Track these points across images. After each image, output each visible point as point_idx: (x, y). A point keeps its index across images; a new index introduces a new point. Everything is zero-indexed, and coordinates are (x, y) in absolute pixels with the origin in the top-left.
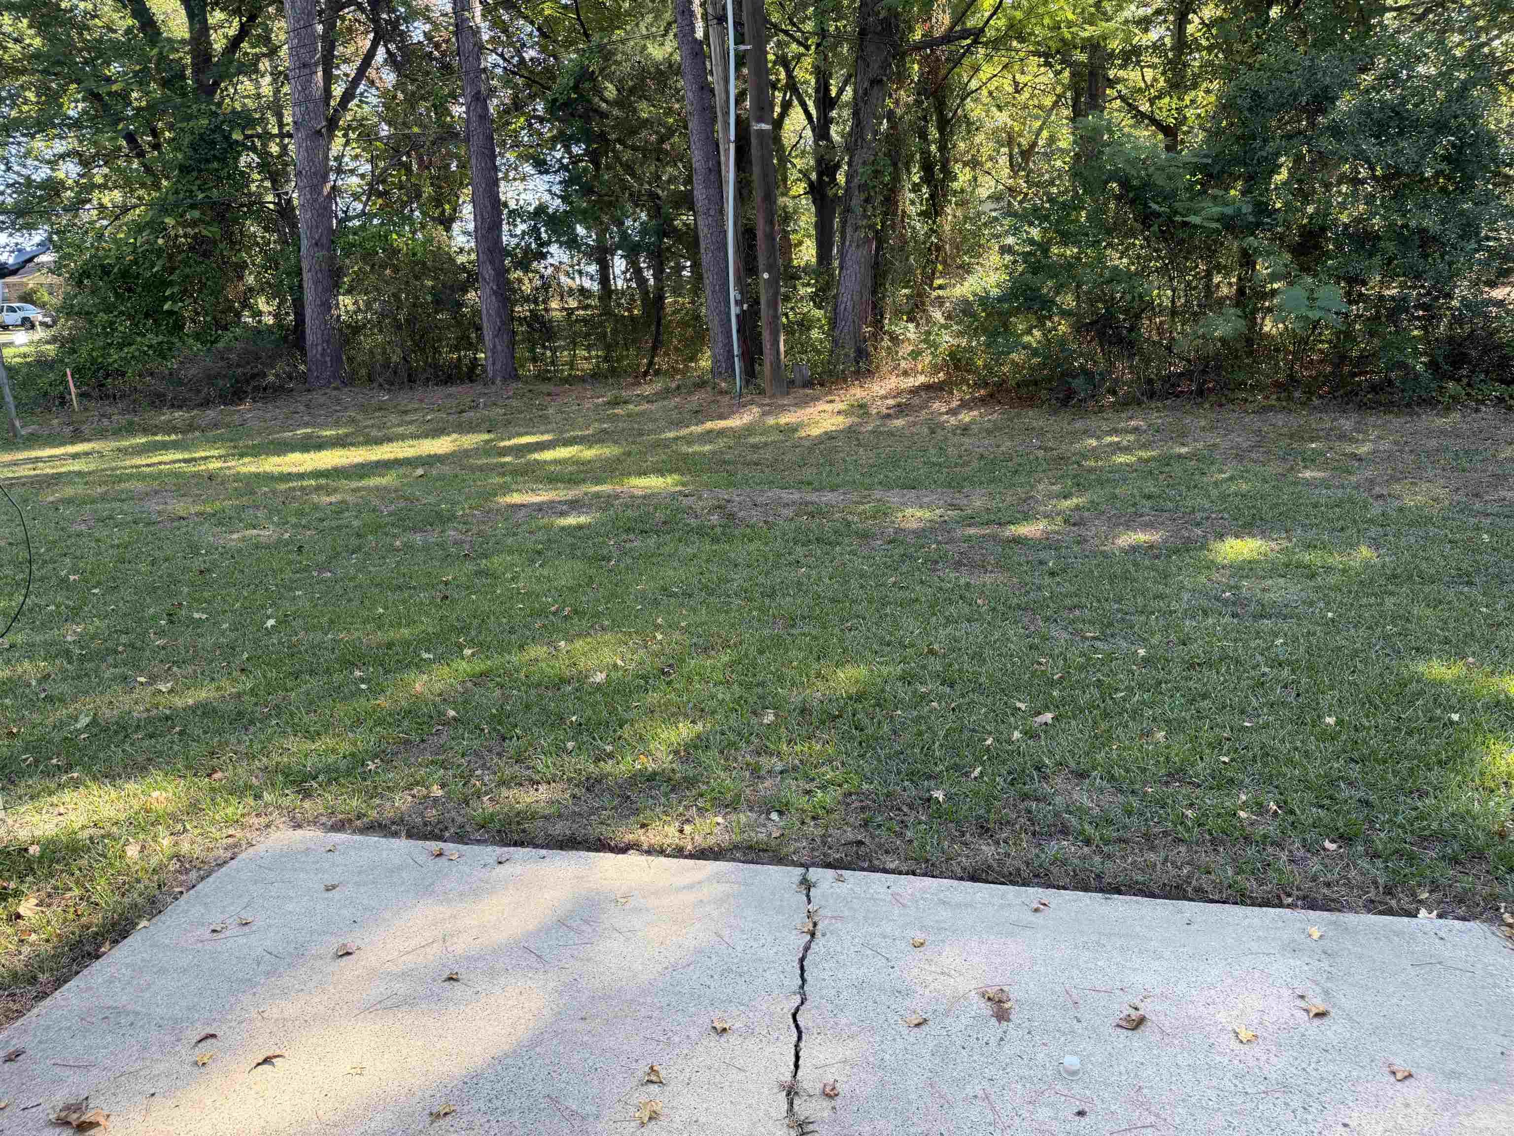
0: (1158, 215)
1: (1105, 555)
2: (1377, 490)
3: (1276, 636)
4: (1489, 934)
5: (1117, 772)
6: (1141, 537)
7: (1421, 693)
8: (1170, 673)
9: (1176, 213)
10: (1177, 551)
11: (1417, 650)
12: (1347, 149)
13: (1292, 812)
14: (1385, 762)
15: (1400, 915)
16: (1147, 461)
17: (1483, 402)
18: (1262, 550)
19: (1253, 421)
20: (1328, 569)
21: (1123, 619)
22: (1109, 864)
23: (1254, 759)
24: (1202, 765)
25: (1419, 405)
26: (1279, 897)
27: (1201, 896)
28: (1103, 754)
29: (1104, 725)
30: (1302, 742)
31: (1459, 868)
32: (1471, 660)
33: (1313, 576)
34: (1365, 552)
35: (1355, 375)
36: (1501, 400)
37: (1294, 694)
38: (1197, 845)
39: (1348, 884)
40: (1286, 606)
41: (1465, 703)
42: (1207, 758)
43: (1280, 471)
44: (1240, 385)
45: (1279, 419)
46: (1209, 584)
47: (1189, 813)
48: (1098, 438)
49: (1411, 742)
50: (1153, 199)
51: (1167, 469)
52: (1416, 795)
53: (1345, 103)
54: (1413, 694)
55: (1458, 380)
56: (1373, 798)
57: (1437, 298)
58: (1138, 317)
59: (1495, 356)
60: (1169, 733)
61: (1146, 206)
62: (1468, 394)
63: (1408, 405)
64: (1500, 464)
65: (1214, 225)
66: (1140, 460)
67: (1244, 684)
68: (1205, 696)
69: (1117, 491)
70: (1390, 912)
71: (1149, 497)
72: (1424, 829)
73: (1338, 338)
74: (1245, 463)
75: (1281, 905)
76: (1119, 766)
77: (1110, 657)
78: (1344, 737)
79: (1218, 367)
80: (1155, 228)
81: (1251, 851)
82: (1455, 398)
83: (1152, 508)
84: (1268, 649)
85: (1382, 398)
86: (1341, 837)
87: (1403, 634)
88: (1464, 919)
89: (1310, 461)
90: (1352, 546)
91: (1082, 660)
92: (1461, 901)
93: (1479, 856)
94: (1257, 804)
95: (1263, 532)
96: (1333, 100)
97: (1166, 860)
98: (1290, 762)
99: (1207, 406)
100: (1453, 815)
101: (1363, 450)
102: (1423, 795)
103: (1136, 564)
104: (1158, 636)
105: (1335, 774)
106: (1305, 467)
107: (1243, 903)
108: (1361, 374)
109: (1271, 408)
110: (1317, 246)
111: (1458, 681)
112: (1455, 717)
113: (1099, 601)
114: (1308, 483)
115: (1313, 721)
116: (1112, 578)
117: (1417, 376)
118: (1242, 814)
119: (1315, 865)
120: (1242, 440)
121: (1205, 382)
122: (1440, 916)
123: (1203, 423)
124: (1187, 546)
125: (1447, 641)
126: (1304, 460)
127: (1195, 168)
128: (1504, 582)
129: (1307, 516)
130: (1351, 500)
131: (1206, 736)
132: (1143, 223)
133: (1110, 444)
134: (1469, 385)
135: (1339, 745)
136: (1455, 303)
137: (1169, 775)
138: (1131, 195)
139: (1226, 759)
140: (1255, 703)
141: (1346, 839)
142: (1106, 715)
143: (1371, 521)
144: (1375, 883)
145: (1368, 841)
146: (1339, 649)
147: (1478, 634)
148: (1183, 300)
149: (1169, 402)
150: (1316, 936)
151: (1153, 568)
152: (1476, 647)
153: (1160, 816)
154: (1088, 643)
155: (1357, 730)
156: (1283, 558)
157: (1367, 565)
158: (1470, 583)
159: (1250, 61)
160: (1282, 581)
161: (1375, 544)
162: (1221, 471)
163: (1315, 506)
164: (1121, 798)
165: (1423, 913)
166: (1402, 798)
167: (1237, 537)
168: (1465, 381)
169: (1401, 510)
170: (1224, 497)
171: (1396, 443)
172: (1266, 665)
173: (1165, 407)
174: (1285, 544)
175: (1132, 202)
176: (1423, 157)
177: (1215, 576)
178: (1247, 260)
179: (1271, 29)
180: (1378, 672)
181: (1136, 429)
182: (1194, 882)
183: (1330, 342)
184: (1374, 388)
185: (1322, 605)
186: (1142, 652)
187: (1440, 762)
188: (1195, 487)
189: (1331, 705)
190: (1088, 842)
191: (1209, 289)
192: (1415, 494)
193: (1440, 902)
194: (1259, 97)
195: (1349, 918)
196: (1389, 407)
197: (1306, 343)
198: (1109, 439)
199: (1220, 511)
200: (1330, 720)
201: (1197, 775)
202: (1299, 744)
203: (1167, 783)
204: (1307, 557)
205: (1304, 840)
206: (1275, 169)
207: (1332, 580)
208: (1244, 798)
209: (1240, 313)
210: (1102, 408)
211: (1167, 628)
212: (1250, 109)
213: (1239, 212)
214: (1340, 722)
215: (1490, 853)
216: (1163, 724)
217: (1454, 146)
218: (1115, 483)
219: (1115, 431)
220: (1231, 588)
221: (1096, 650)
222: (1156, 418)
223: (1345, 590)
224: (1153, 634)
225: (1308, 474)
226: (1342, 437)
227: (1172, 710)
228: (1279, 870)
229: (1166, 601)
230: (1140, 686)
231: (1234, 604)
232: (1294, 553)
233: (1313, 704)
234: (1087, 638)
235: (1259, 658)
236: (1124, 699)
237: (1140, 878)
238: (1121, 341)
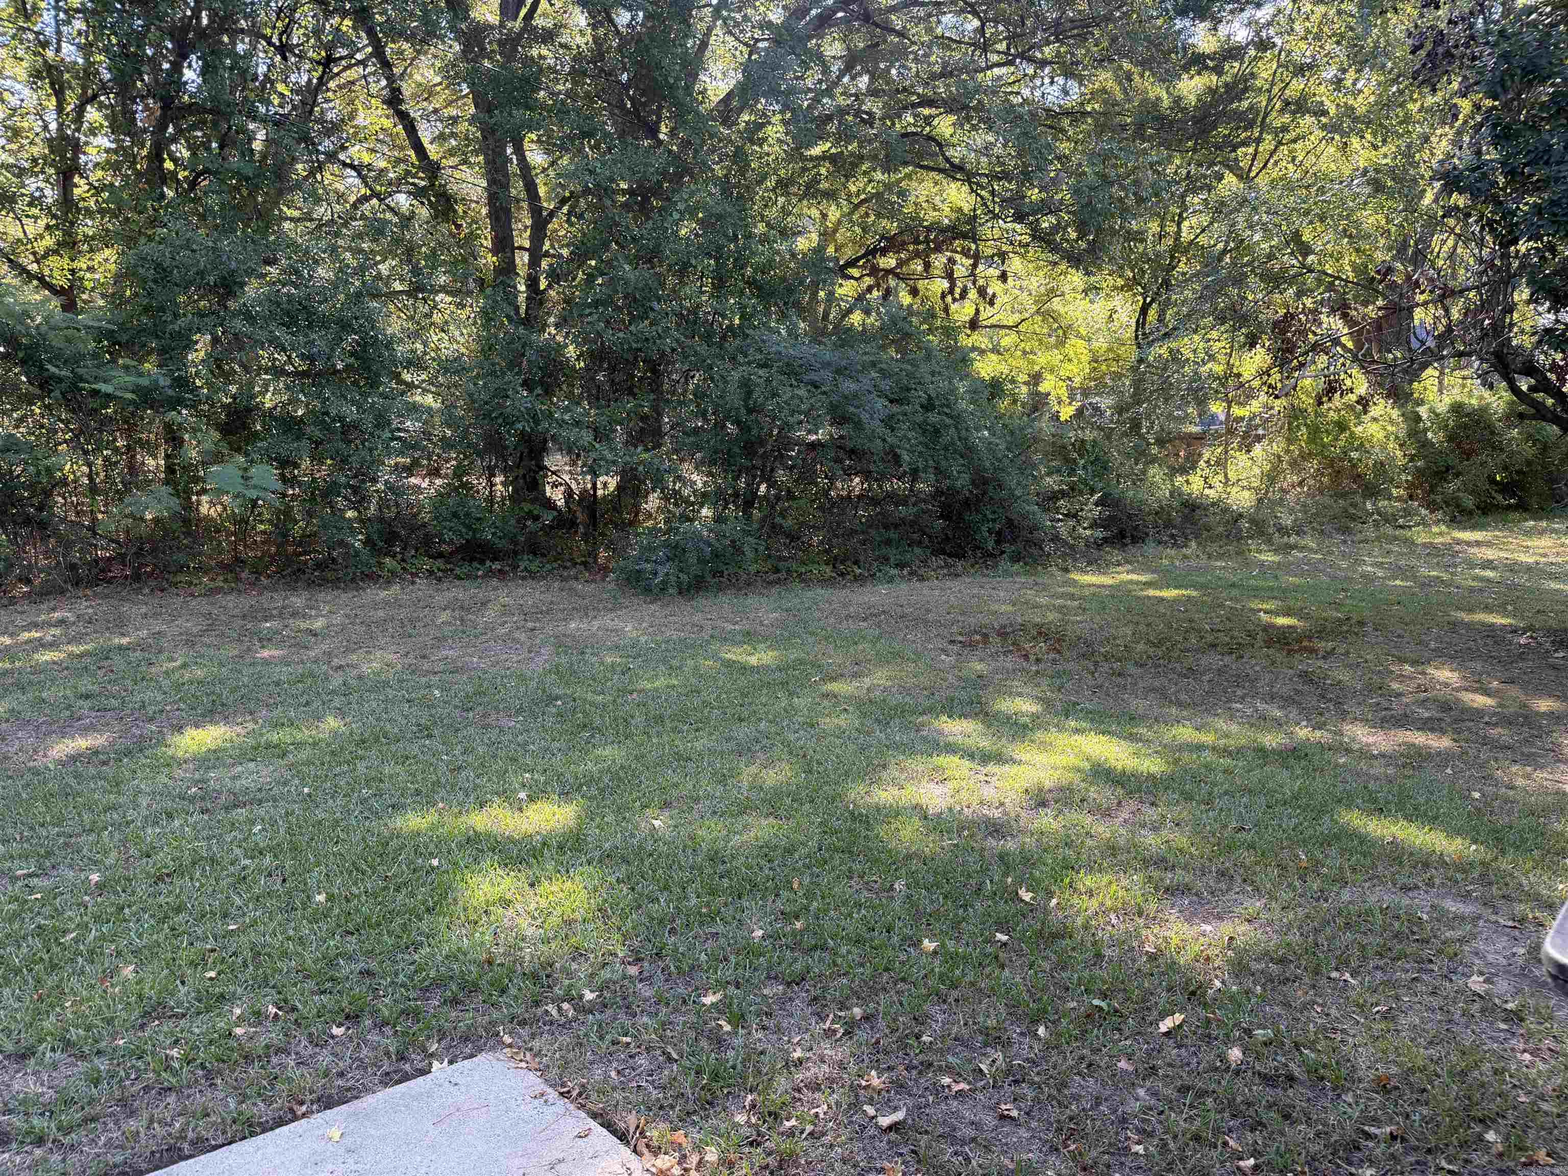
0: (60, 380)
1: (36, 772)
2: (336, 662)
3: (253, 823)
4: (494, 1062)
5: (74, 1034)
6: (82, 743)
7: (403, 847)
8: (134, 892)
9: (82, 380)
10: (128, 753)
11: (393, 807)
12: (262, 335)
13: (294, 1009)
14: (379, 925)
15: (415, 1077)
16: (81, 656)
17: (416, 575)
18: (227, 736)
19: (200, 605)
20: (298, 745)
21: (66, 844)
22: (73, 1158)
23: (245, 965)
24: (183, 990)
25: (362, 580)
26: (291, 1110)
27: (202, 1146)
28: (52, 1018)
29: (51, 981)
30: (295, 929)
31: (460, 1007)
32: (441, 805)
33: (284, 755)
34: (332, 722)
35: (300, 554)
36: (431, 572)
37: (279, 881)
38: (189, 1087)
39: (363, 1067)
40: (260, 790)
41: (441, 846)
42: (189, 980)
43: (236, 652)
44: (181, 568)
45: (230, 601)
46: (171, 783)
47: (175, 1053)
48: (11, 635)
49: (400, 897)
50: (50, 361)
51: (106, 663)
52: (411, 949)
53: (252, 290)
54: (395, 851)
55: (394, 557)
56: (373, 965)
57: (364, 481)
58: (48, 494)
59: (421, 533)
60: (140, 965)
61: (42, 368)
62: (404, 569)
63: (353, 580)
64: (439, 627)
65: (129, 396)
66: (71, 655)
67: (224, 883)
68: (178, 910)
69: (44, 695)
70: (406, 1078)
71: (87, 697)
72: (424, 980)
73: (278, 519)
74: (197, 647)
75: (295, 1118)
76: (77, 1027)
77: (52, 894)
78: (336, 911)
79: (154, 550)
80: (57, 393)
81: (253, 1071)
82: (393, 572)
83: (91, 709)
84: (245, 839)
85: (329, 575)
86: (348, 1017)
87: (378, 795)
88: (472, 1056)
89: (266, 641)
90: (319, 719)
91: (14, 906)
92: (467, 1039)
93: (472, 988)
94: (254, 1013)
95: (226, 718)
96: (242, 285)
97: (151, 1121)
98: (285, 955)
99: (147, 591)
100: (447, 957)
101: (319, 624)
102: (417, 946)
103: (77, 776)
104: (114, 854)
105: (332, 953)
106: (263, 647)
107: (253, 1134)
108: (305, 553)
109: (218, 590)
110: (245, 426)
111: (433, 827)
112: (435, 862)
113: (32, 828)
114: (266, 662)
115: (303, 904)
116: (47, 799)
117: (357, 553)
118: (239, 1031)
119: (325, 1058)
120: (191, 625)
121: (141, 565)
122: (451, 1062)
123: (144, 610)
124: (141, 745)
125: (418, 793)
126: (260, 640)
127: (100, 334)
128: (457, 730)
129: (270, 696)
130: (312, 675)
131: (184, 955)
132: (41, 387)
133: (27, 642)
134: (403, 560)
135: (332, 921)
136: (380, 486)
137: (146, 1014)
138: (21, 355)
139: (212, 974)
140: (238, 902)
141: (352, 1018)
142: (53, 967)
143: (333, 692)
144: (387, 1054)
145: (375, 1012)
146: (320, 823)
147: (443, 780)
148: (102, 474)
149: (98, 589)
150: (336, 1135)
151: (100, 776)
152: (443, 793)
153: (138, 1070)
154: (20, 884)
155: (348, 901)
156: (251, 742)
157: (335, 734)
158: (430, 736)
159: (149, 232)
160: (252, 765)
161: (341, 713)
162: (172, 660)
163: (277, 684)
164: (83, 1066)
165: (436, 1065)
166: (400, 956)
167: (197, 727)
168: (399, 557)
169: (360, 677)
170: (178, 686)
171: (347, 616)
172: (246, 856)
173: (96, 595)
174: (250, 726)
175: (23, 362)
176: (333, 350)
177: (179, 773)
178: (173, 437)
179: (167, 206)
180: (359, 837)
181: (62, 622)
182: (190, 1135)
183: (270, 521)
184: (319, 566)
185: (297, 782)
186: (95, 877)
187: (428, 910)
188: (143, 679)
189: (319, 882)
190: (40, 1141)
191: (133, 468)
192: (371, 661)
193: (448, 1049)
194: (164, 270)
195: (368, 1101)
196: (335, 583)
197: (247, 523)
198: (26, 635)
199: (175, 702)
200: (321, 898)
201: (179, 1004)
202: (291, 932)
203: (142, 1027)
204: (274, 737)
205: (311, 1035)
206: (190, 345)
207: (303, 755)
208: (238, 1011)
209: (171, 490)
210: (13, 601)
211: (124, 842)
212: (155, 281)
213: (156, 387)
214: (330, 898)
215: (483, 983)
216: (130, 957)
217: (358, 344)
218: (41, 685)
219: (35, 626)
220: (196, 782)
221: (31, 890)
222: (85, 607)
223: (318, 763)
224: (106, 853)
225: (266, 653)
226: (294, 615)
227: (140, 936)
228: (289, 1080)
229: (120, 811)
230: (97, 919)
231: (203, 799)
232: (261, 735)
233: (302, 886)
234: (18, 878)
235: (237, 851)
236: (76, 940)
237: (119, 1159)
238: (28, 521)
